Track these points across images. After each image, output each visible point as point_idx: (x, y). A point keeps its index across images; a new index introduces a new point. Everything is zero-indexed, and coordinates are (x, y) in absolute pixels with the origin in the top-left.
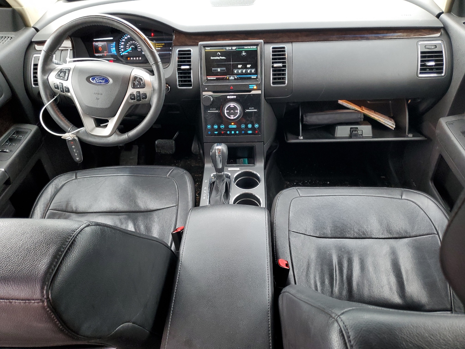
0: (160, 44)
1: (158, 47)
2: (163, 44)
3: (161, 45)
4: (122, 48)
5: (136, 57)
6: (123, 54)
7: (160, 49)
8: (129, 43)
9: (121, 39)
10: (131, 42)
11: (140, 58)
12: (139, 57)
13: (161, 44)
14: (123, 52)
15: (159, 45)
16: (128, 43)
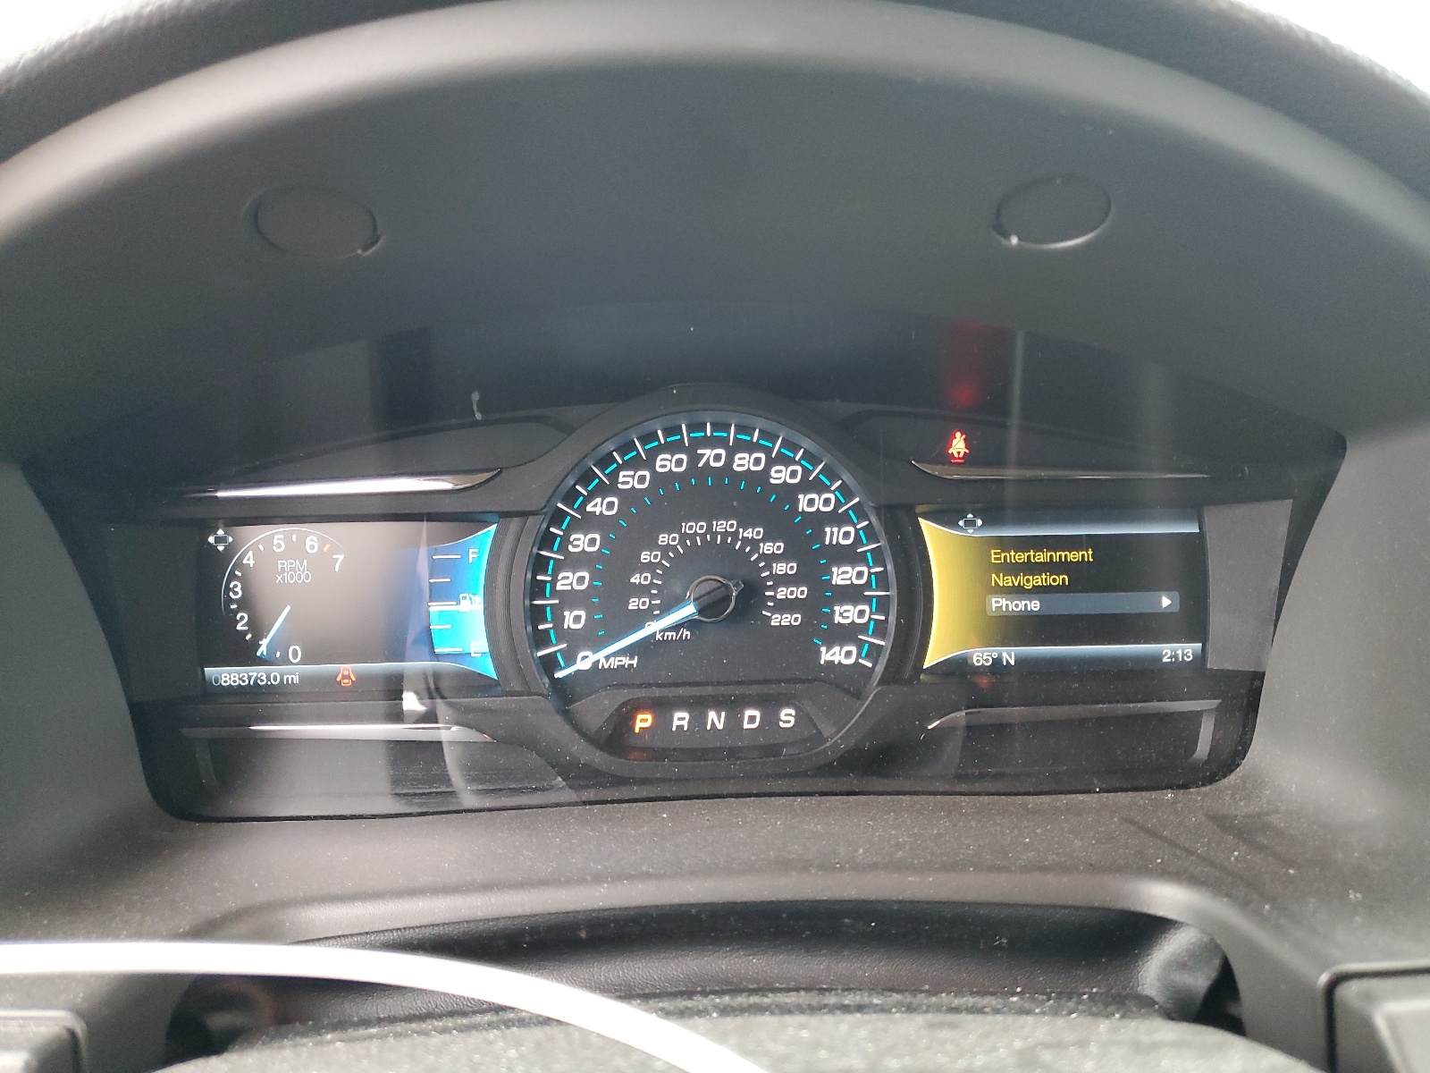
0: (1042, 557)
1: (1019, 591)
2: (1074, 556)
3: (1051, 567)
4: (570, 599)
5: (733, 706)
6: (585, 660)
7: (1035, 606)
8: (664, 539)
9: (571, 497)
10: (696, 527)
11: (787, 717)
12: (770, 705)
13: (1057, 556)
14: (577, 642)
15: (1031, 568)
16: (653, 545)
